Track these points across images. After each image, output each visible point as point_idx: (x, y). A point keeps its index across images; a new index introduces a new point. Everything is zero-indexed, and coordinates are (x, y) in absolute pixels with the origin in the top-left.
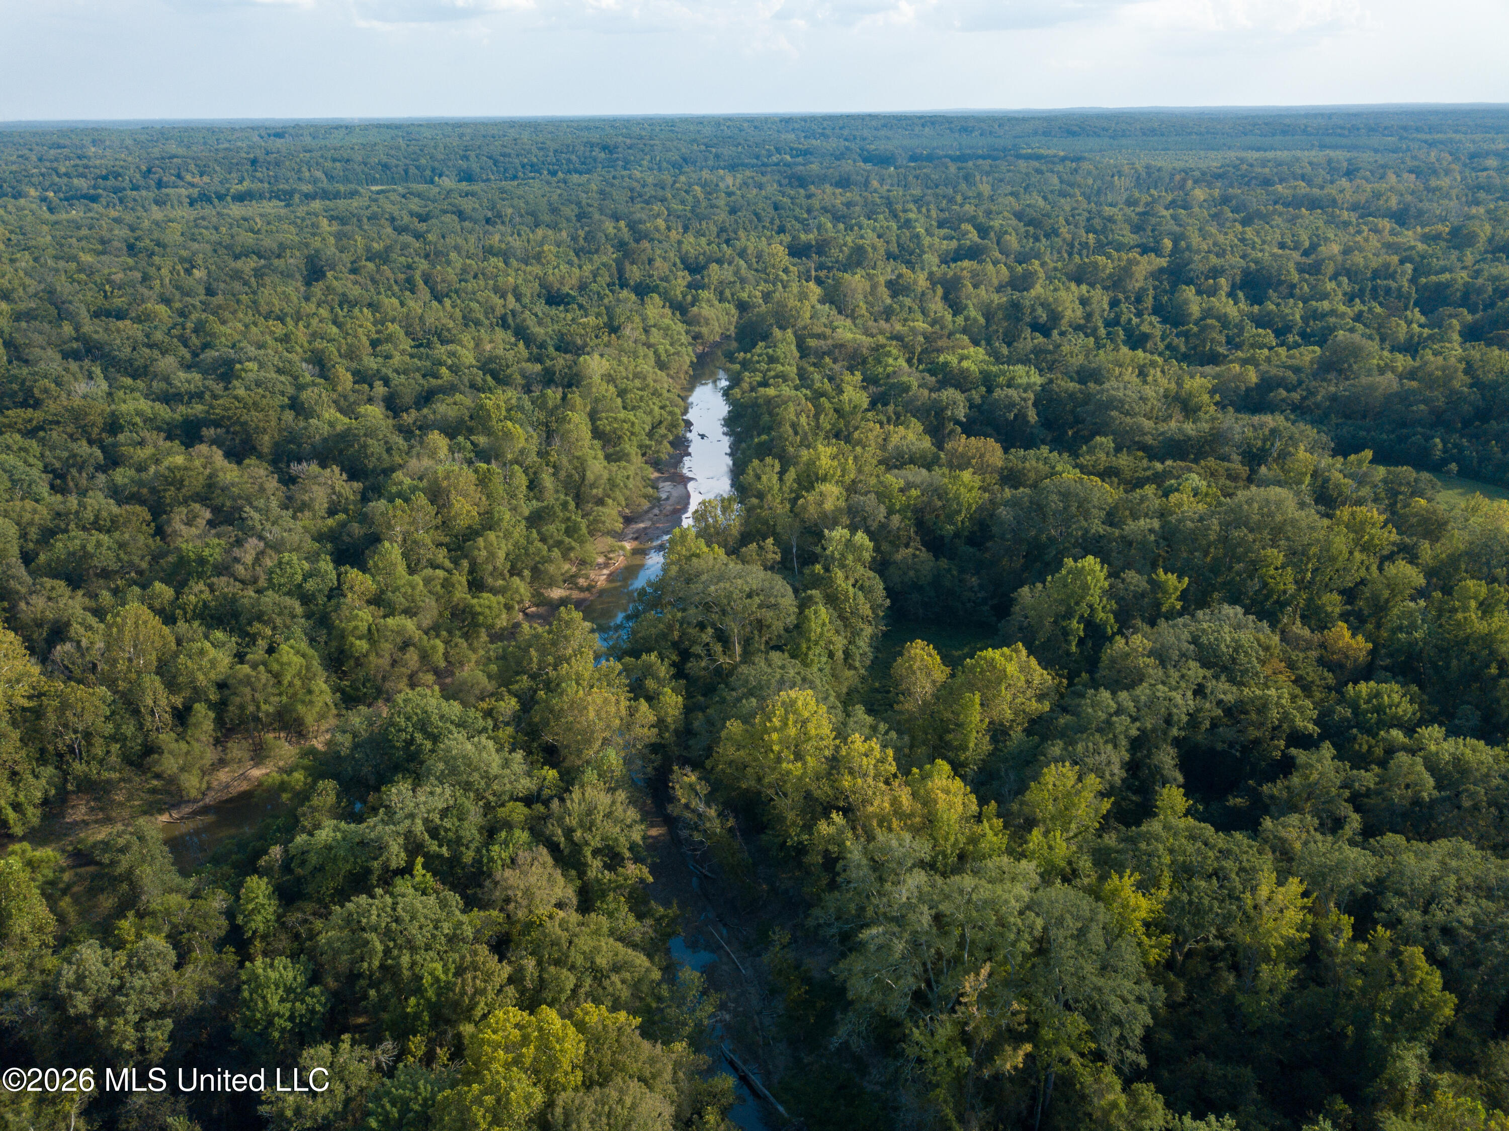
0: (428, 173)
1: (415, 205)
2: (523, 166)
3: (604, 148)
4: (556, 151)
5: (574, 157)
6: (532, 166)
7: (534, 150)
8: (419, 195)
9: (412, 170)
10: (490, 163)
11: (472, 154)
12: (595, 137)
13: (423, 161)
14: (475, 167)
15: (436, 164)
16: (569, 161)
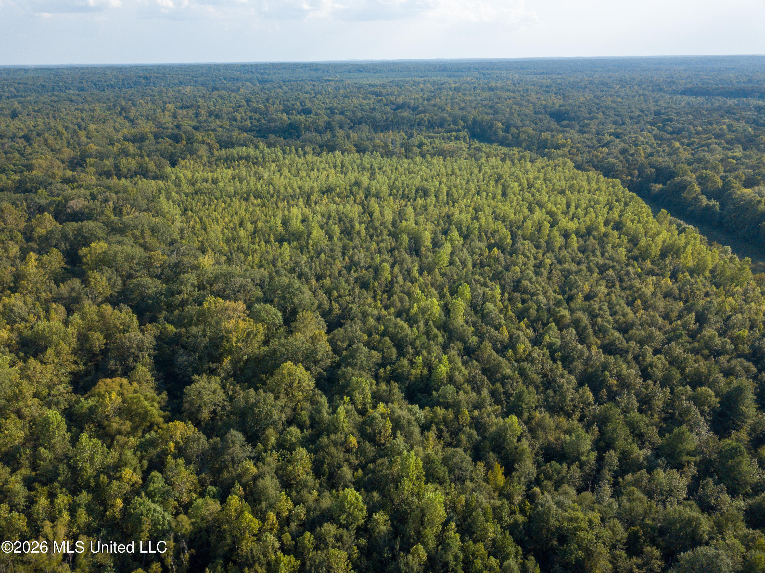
0: (63, 89)
1: (54, 98)
2: (108, 86)
3: (145, 78)
4: (123, 80)
5: (131, 82)
6: (112, 85)
7: (113, 79)
8: (56, 96)
9: (56, 88)
10: (93, 84)
11: (84, 81)
12: (142, 74)
13: (61, 84)
14: (85, 86)
15: (67, 85)
16: (128, 83)
